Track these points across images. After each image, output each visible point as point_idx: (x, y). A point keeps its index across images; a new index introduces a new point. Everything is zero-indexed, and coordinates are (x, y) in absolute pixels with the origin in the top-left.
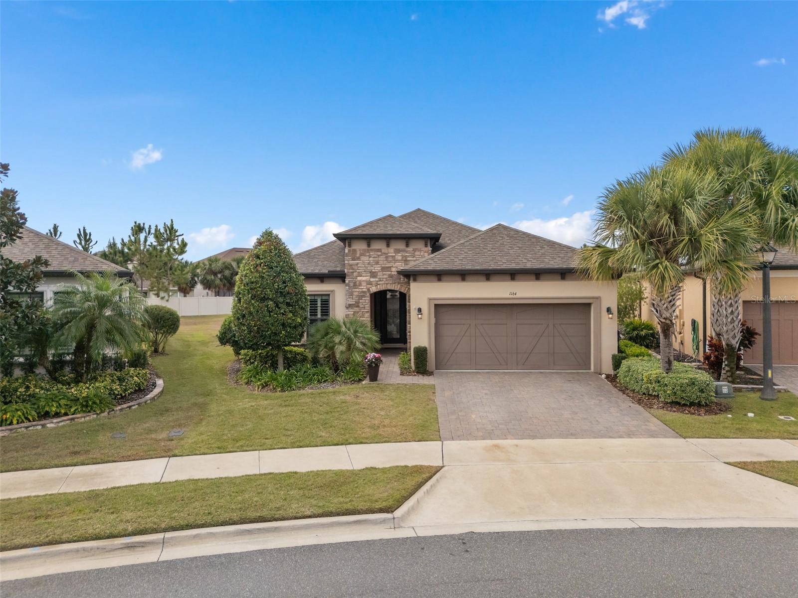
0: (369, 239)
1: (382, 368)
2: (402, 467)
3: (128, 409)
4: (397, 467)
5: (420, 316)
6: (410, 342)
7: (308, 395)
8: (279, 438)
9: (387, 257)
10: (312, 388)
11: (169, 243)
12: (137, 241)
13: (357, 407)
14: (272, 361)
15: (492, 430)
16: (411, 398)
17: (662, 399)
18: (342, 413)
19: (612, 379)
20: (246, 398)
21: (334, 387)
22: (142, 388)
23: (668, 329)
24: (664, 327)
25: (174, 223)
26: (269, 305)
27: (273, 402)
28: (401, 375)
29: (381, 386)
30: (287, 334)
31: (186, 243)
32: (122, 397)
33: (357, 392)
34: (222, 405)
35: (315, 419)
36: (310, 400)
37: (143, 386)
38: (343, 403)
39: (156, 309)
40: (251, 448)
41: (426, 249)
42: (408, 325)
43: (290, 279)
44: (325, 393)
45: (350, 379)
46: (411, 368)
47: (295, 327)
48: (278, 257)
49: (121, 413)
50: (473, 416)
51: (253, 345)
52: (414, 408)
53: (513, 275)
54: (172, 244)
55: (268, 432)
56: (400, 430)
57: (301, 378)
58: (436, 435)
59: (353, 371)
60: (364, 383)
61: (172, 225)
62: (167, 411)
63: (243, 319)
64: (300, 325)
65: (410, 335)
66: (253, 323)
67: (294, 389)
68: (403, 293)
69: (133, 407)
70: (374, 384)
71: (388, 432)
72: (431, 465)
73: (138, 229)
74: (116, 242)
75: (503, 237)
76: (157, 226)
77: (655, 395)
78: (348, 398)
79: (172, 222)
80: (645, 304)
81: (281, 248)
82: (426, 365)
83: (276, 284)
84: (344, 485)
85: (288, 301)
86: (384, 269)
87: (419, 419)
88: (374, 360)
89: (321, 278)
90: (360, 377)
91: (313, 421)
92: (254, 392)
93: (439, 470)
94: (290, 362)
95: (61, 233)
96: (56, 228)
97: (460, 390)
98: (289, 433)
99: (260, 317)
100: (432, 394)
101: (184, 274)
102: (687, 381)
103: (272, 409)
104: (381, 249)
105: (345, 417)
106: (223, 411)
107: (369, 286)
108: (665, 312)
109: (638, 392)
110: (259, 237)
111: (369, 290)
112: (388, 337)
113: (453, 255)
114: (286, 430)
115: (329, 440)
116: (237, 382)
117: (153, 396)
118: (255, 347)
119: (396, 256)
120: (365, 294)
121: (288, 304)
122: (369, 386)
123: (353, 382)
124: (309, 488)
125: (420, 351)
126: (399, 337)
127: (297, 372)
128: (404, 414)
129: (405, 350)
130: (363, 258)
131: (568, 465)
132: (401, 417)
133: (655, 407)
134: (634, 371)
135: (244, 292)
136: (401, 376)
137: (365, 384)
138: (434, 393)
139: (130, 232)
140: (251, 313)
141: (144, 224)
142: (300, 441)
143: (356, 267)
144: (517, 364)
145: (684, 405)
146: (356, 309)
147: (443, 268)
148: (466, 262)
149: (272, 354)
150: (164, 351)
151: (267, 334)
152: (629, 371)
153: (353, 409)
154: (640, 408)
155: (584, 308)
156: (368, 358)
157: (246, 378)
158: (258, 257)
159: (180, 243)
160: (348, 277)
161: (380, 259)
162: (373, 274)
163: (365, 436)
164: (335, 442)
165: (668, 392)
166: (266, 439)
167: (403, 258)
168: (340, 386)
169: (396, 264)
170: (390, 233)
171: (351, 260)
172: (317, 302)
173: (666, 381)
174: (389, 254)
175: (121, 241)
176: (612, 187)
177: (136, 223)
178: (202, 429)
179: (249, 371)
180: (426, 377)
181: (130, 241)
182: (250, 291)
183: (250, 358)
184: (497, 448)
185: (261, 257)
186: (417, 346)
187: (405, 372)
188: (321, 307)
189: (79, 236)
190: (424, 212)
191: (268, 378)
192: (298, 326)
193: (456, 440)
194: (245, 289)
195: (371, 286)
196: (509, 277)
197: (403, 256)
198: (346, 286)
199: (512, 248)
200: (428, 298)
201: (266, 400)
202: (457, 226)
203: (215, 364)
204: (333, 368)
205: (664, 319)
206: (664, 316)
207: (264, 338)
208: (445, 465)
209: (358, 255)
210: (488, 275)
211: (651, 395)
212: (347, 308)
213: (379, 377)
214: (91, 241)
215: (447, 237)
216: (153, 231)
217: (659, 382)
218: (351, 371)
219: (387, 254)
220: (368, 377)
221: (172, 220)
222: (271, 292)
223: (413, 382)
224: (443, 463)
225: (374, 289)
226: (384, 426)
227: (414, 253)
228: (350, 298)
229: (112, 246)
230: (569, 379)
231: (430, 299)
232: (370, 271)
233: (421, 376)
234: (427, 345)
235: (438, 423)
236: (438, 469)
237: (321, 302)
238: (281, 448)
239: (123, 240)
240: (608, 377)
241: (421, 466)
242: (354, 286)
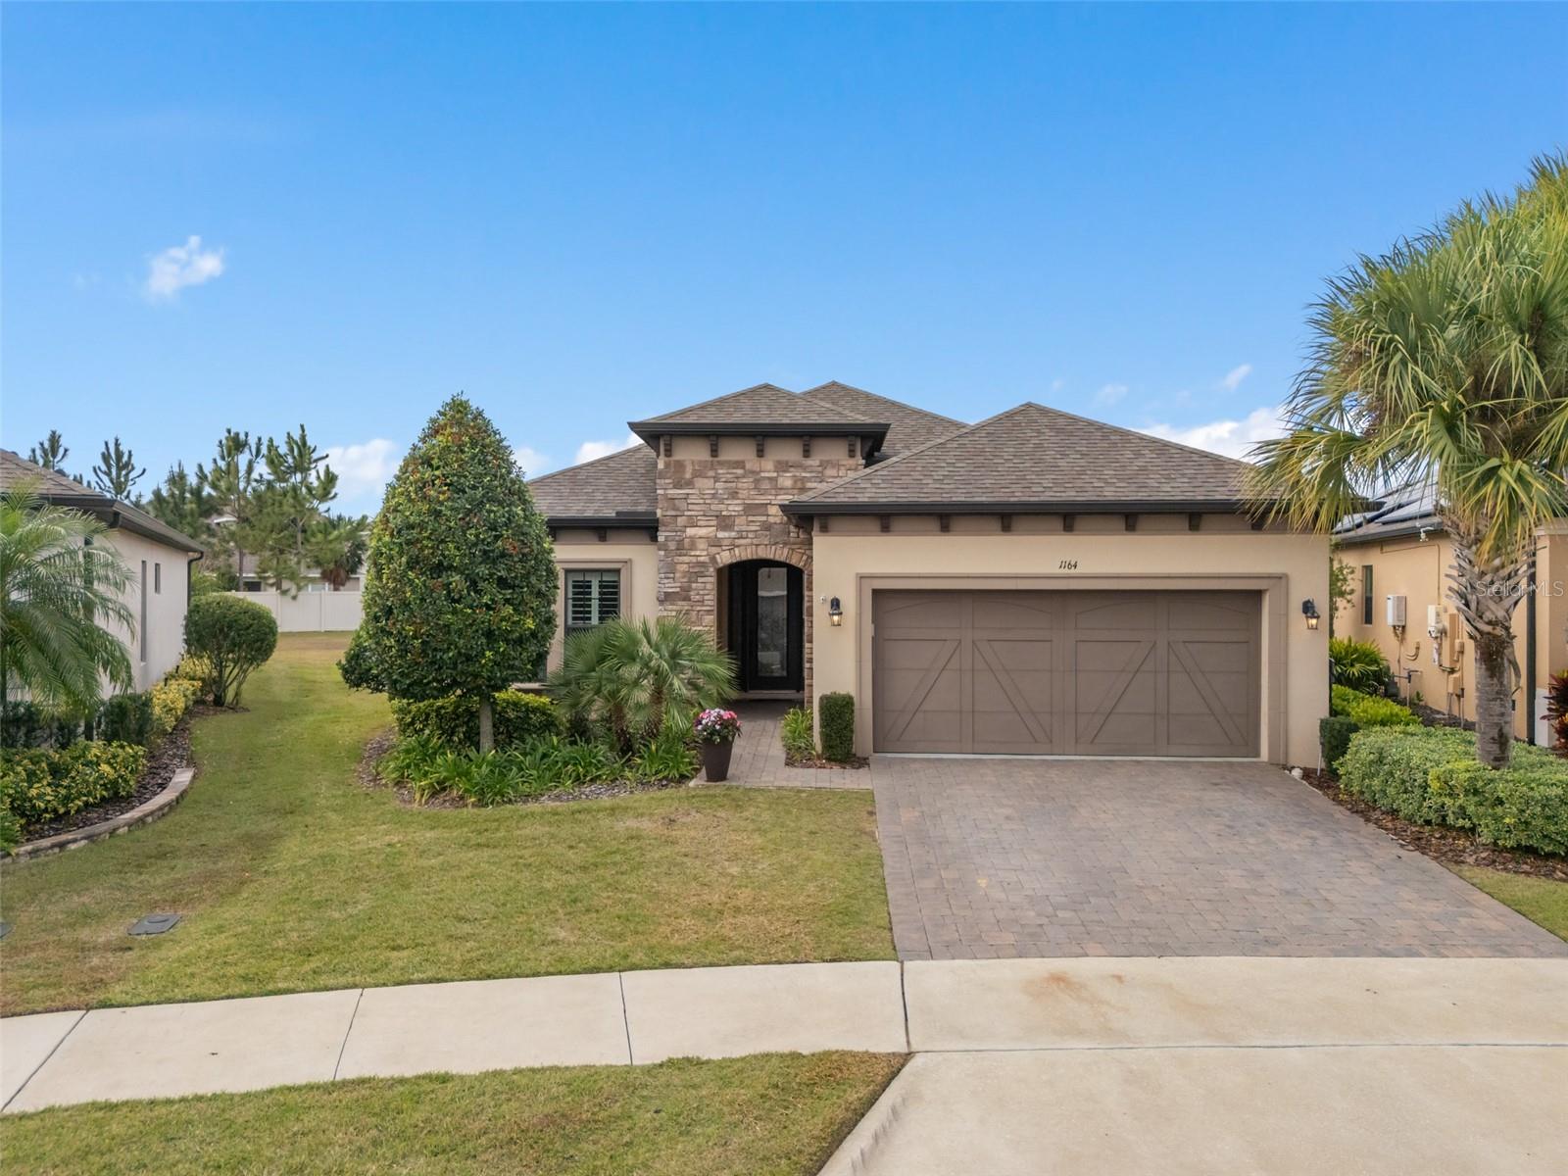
0: (714, 435)
1: (739, 747)
2: (782, 1056)
3: (57, 850)
4: (767, 1056)
5: (836, 618)
6: (811, 686)
7: (543, 814)
8: (434, 944)
9: (757, 481)
10: (558, 797)
11: (299, 476)
12: (231, 470)
13: (668, 851)
14: (468, 726)
15: (1041, 925)
16: (812, 827)
17: (1485, 837)
18: (625, 867)
19: (1325, 779)
20: (384, 823)
21: (614, 795)
22: (124, 793)
23: (1500, 653)
24: (1488, 646)
25: (306, 432)
26: (451, 583)
27: (446, 835)
28: (787, 764)
29: (735, 794)
30: (498, 659)
31: (333, 474)
32: (58, 818)
33: (673, 809)
34: (315, 841)
35: (549, 885)
36: (547, 829)
37: (127, 788)
38: (632, 838)
39: (218, 603)
40: (342, 980)
41: (852, 462)
42: (807, 645)
43: (509, 519)
44: (588, 811)
45: (657, 773)
46: (814, 749)
47: (520, 641)
48: (480, 464)
49: (34, 860)
50: (983, 882)
51: (409, 685)
52: (819, 856)
53: (1069, 517)
54: (306, 476)
55: (408, 925)
56: (778, 925)
57: (534, 772)
58: (882, 941)
59: (665, 755)
60: (692, 784)
61: (303, 437)
62: (163, 856)
63: (387, 620)
64: (534, 634)
65: (811, 669)
66: (410, 630)
67: (510, 800)
68: (793, 566)
69: (73, 847)
70: (718, 788)
71: (746, 928)
72: (872, 1050)
73: (236, 444)
74: (186, 472)
75: (1039, 432)
76: (271, 440)
77: (1462, 828)
78: (646, 825)
79: (303, 431)
80: (1349, 605)
81: (487, 441)
82: (851, 739)
83: (473, 531)
84: (593, 1131)
85: (503, 573)
86: (750, 509)
87: (833, 890)
88: (718, 727)
89: (600, 529)
90: (684, 769)
91: (541, 892)
92: (408, 806)
93: (899, 1070)
94: (514, 727)
95: (66, 450)
96: (54, 440)
97: (939, 805)
98: (467, 928)
99: (428, 614)
100: (865, 815)
101: (331, 542)
102: (1560, 791)
103: (440, 854)
104: (743, 462)
105: (630, 881)
106: (310, 857)
107: (714, 550)
108: (1493, 606)
109: (1411, 820)
110: (434, 415)
111: (713, 559)
112: (760, 674)
113: (920, 469)
114: (462, 919)
115: (575, 953)
116: (376, 779)
117: (140, 814)
118: (417, 690)
119: (780, 480)
120: (703, 569)
121: (502, 583)
122: (703, 792)
123: (664, 782)
124: (470, 1146)
125: (837, 705)
126: (785, 674)
127: (525, 754)
128: (792, 873)
129: (800, 704)
130: (700, 482)
131: (1294, 1053)
132: (784, 882)
133: (1471, 860)
134: (1395, 762)
135: (391, 549)
136: (787, 769)
137: (694, 789)
138: (871, 813)
139: (216, 452)
140: (406, 605)
141: (247, 435)
142: (491, 958)
143: (682, 505)
144: (1076, 742)
145: (1551, 856)
146: (684, 606)
147: (895, 499)
148: (952, 486)
149: (467, 710)
150: (237, 703)
151: (445, 657)
152: (1380, 761)
153: (657, 856)
154: (1427, 862)
155: (1244, 601)
156: (704, 722)
157: (396, 769)
158: (427, 462)
159: (322, 477)
160: (663, 528)
161: (740, 485)
162: (724, 522)
163: (680, 943)
164: (592, 962)
165: (1507, 821)
166: (393, 949)
167: (795, 482)
168: (632, 792)
169: (779, 497)
170: (767, 422)
171: (671, 486)
172: (590, 587)
173: (1501, 788)
174: (763, 475)
175: (196, 469)
176: (1350, 276)
177: (229, 431)
178: (230, 912)
179: (408, 751)
180: (849, 772)
181: (218, 469)
182: (404, 546)
183: (413, 719)
184: (1062, 985)
185: (435, 462)
186: (828, 693)
187: (798, 756)
188: (600, 600)
189: (106, 458)
190: (844, 388)
191: (447, 771)
192: (527, 640)
193: (942, 957)
194: (394, 543)
195: (718, 549)
196: (1059, 524)
197: (796, 479)
198: (659, 550)
199: (1064, 455)
200: (857, 574)
201: (432, 828)
202: (922, 418)
203: (346, 733)
204: (618, 746)
205: (1490, 623)
206: (1488, 616)
207: (440, 668)
208: (914, 1048)
209: (688, 476)
210: (1006, 517)
211: (1451, 828)
212: (661, 602)
213: (731, 771)
214: (133, 468)
215: (901, 440)
216: (264, 450)
217: (1476, 792)
218: (660, 753)
219: (758, 473)
220: (704, 770)
221: (302, 426)
222: (458, 549)
223: (819, 785)
224: (908, 1042)
225: (725, 558)
226: (737, 910)
227: (822, 472)
228: (668, 578)
229: (177, 479)
230: (1214, 781)
231: (862, 577)
232: (718, 513)
233: (837, 769)
234: (853, 693)
235: (886, 902)
236: (897, 1064)
237: (600, 587)
238: (431, 981)
239: (200, 467)
240: (1308, 774)
241: (843, 1054)
242: (678, 549)
